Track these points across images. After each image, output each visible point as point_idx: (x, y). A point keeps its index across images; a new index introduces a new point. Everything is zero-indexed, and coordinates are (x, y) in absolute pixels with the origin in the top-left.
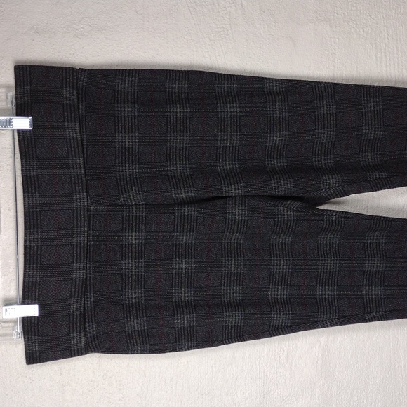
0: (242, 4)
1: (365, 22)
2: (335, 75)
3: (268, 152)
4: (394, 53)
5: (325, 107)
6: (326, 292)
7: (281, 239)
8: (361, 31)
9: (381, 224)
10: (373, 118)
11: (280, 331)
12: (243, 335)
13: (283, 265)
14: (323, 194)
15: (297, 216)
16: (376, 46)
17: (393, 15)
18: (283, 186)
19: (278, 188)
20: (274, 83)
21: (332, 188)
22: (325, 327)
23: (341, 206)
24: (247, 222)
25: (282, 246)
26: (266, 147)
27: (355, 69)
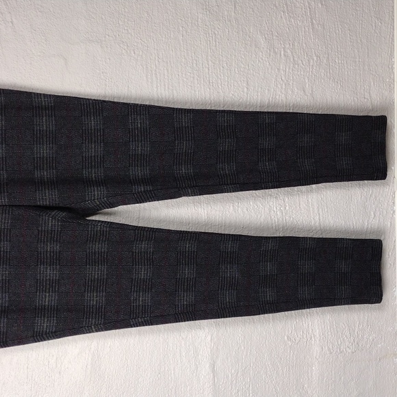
0: (12, 22)
1: (136, 44)
2: (107, 93)
3: (37, 164)
4: (164, 75)
5: (93, 123)
6: (94, 299)
7: (49, 248)
8: (132, 52)
9: (145, 234)
10: (139, 134)
11: (45, 336)
12: (6, 341)
13: (50, 272)
14: (89, 204)
15: (61, 225)
16: (147, 67)
17: (163, 39)
18: (47, 197)
19: (43, 199)
20: (42, 98)
21: (98, 199)
22: (90, 332)
23: (112, 216)
24: (10, 231)
25: (50, 255)
26: (34, 159)
27: (126, 88)
